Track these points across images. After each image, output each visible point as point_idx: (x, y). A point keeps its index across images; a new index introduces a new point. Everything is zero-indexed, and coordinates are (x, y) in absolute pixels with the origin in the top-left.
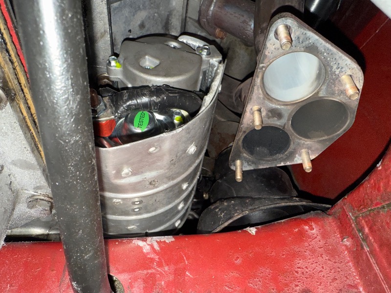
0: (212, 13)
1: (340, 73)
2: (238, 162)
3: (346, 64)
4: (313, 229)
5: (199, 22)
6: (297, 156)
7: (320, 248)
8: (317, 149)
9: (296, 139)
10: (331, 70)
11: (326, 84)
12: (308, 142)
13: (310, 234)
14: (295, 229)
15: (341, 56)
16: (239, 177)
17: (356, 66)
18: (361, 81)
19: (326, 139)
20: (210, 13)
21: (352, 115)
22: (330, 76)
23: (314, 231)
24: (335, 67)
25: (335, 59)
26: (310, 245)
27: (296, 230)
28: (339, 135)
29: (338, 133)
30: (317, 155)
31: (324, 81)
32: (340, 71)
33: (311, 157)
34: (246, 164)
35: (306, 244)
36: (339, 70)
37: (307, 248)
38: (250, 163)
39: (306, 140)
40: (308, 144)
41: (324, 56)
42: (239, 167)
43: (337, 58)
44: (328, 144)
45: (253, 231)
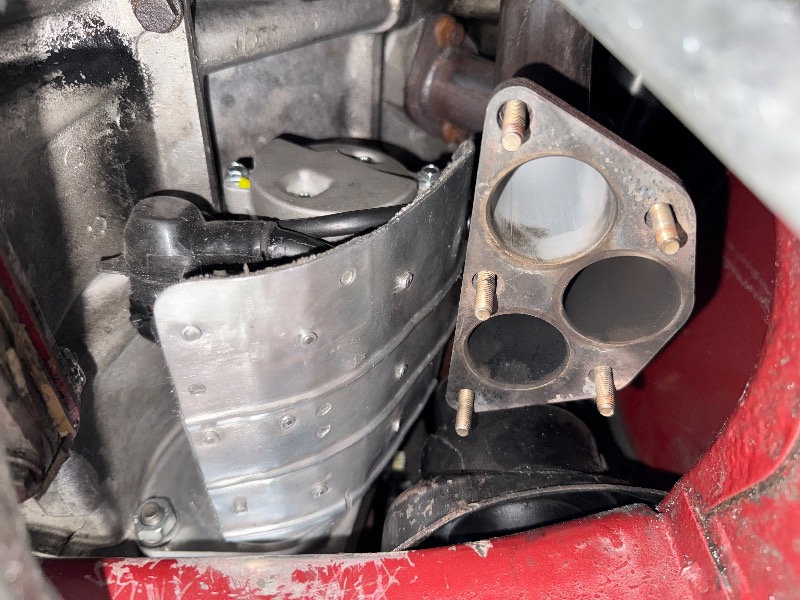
0: (431, 92)
1: (644, 199)
2: (465, 394)
3: (654, 182)
4: (621, 544)
5: (406, 109)
6: (587, 379)
7: (632, 587)
8: (627, 366)
9: (580, 344)
10: (626, 194)
11: (621, 223)
12: (606, 350)
13: (613, 556)
14: (579, 544)
15: (641, 165)
16: (462, 425)
17: (674, 187)
18: (691, 217)
19: (642, 344)
20: (426, 91)
21: (688, 291)
22: (626, 206)
23: (623, 549)
24: (632, 187)
25: (630, 170)
26: (609, 581)
27: (582, 546)
28: (666, 334)
29: (666, 329)
30: (630, 379)
31: (616, 218)
32: (643, 196)
33: (616, 383)
34: (480, 398)
35: (602, 578)
36: (642, 192)
37: (602, 587)
38: (489, 396)
39: (601, 344)
40: (606, 355)
41: (605, 164)
42: (465, 405)
43: (634, 168)
44: (651, 354)
45: (484, 547)
